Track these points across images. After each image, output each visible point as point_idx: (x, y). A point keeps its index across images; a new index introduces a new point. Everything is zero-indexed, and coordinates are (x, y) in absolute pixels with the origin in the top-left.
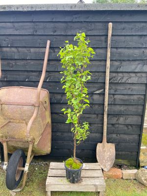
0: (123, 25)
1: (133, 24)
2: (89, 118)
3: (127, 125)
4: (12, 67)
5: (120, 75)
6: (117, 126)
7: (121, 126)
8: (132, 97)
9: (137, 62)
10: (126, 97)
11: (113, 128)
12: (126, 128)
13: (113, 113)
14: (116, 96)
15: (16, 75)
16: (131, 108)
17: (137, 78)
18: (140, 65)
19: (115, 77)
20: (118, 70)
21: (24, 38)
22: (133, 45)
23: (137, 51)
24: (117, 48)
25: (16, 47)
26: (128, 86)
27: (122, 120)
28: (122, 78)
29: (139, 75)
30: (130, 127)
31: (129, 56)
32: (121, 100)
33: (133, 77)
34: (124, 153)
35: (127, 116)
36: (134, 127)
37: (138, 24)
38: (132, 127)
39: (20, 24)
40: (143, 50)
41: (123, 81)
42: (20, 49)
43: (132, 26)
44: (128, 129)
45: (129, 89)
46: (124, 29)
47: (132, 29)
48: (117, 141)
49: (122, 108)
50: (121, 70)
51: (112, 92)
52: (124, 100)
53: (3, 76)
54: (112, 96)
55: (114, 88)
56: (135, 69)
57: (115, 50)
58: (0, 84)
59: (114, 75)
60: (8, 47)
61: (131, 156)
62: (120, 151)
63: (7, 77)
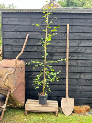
0: (81, 21)
1: (86, 20)
2: (62, 75)
3: (86, 80)
4: (16, 43)
5: (81, 48)
6: (80, 80)
7: (82, 80)
8: (88, 62)
9: (90, 41)
10: (85, 62)
11: (77, 82)
12: (85, 82)
13: (77, 72)
14: (78, 61)
15: (19, 48)
16: (87, 68)
17: (90, 50)
19: (77, 49)
20: (79, 45)
22: (86, 31)
23: (89, 35)
24: (78, 33)
25: (20, 32)
26: (85, 55)
27: (82, 76)
29: (91, 48)
30: (87, 81)
31: (85, 37)
32: (82, 63)
33: (88, 49)
34: (84, 98)
35: (85, 73)
36: (90, 80)
37: (89, 20)
39: (23, 19)
41: (82, 51)
42: (22, 33)
43: (85, 21)
44: (87, 82)
45: (86, 56)
46: (81, 22)
47: (86, 23)
48: (80, 90)
49: (83, 69)
50: (81, 45)
51: (76, 58)
52: (83, 63)
53: (10, 48)
54: (76, 61)
55: (77, 56)
56: (89, 44)
57: (77, 33)
58: (8, 53)
59: (77, 48)
60: (15, 31)
61: (89, 100)
62: (82, 97)
63: (12, 49)
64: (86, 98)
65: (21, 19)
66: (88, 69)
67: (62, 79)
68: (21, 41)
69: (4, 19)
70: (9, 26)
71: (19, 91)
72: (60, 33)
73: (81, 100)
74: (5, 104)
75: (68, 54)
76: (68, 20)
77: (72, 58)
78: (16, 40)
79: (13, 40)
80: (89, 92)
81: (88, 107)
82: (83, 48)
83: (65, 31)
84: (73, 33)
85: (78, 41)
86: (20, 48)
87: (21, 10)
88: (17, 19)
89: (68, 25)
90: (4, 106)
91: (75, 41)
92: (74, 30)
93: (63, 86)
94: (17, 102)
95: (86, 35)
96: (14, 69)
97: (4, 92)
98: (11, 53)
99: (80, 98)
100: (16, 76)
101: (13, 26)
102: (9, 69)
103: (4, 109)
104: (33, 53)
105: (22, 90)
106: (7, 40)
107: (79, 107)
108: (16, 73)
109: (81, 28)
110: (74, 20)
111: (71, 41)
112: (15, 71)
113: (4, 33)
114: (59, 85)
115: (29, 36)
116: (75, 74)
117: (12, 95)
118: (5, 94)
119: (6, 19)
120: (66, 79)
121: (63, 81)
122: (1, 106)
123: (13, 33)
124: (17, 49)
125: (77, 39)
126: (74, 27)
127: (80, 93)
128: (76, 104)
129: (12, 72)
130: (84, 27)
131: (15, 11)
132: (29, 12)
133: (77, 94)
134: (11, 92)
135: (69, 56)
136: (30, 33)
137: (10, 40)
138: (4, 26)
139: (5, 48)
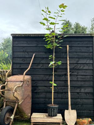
0: (78, 42)
2: (64, 89)
4: (24, 61)
5: (79, 65)
6: (80, 94)
7: (82, 94)
8: (87, 77)
9: (87, 59)
10: (84, 77)
11: (78, 95)
12: (86, 95)
13: (77, 86)
14: (78, 76)
18: (89, 60)
20: (78, 63)
21: (32, 48)
22: (83, 51)
23: (86, 54)
25: (27, 52)
27: (83, 90)
28: (80, 66)
29: (88, 65)
30: (87, 94)
31: (82, 56)
32: (81, 78)
33: (86, 66)
35: (85, 88)
36: (90, 94)
37: (85, 42)
38: (88, 94)
39: (31, 42)
40: (89, 53)
41: (81, 68)
42: (29, 53)
43: (82, 42)
44: (87, 95)
45: (85, 72)
46: (79, 44)
47: (82, 44)
48: (81, 103)
49: (82, 83)
51: (76, 74)
52: (83, 78)
53: (19, 66)
54: (76, 76)
55: (77, 72)
56: (86, 62)
57: (75, 53)
58: (17, 70)
59: (76, 65)
60: (23, 52)
61: (90, 113)
62: (83, 110)
63: (21, 67)
64: (87, 111)
65: (28, 42)
66: (87, 84)
67: (64, 93)
68: (28, 59)
69: (14, 42)
70: (18, 47)
71: (26, 103)
72: (62, 53)
73: (83, 112)
74: (13, 115)
75: (69, 70)
76: (68, 42)
77: (72, 74)
78: (24, 59)
79: (21, 59)
80: (89, 105)
81: (90, 120)
82: (82, 65)
83: (66, 51)
84: (72, 53)
85: (77, 59)
86: (27, 65)
87: (29, 34)
88: (25, 42)
89: (68, 46)
90: (12, 117)
91: (74, 59)
92: (73, 50)
93: (66, 100)
94: (24, 114)
95: (83, 54)
96: (22, 83)
97: (12, 104)
98: (19, 70)
99: (82, 111)
100: (23, 89)
101: (22, 48)
102: (18, 83)
103: (12, 120)
104: (39, 69)
105: (29, 102)
106: (16, 59)
107: (81, 119)
108: (23, 86)
109: (79, 48)
110: (73, 42)
111: (71, 59)
112: (23, 84)
113: (14, 53)
114: (62, 98)
115: (35, 55)
116: (76, 88)
117: (19, 106)
118: (13, 106)
119: (16, 42)
120: (68, 92)
121: (66, 95)
122: (10, 117)
123: (21, 53)
124: (25, 66)
125: (76, 58)
126: (73, 48)
127: (81, 106)
128: (79, 116)
129: (20, 85)
130: (81, 48)
131: (24, 36)
132: (36, 36)
133: (79, 106)
134: (19, 103)
135: (70, 72)
136: (36, 53)
137: (18, 59)
138: (14, 47)
139: (14, 66)
